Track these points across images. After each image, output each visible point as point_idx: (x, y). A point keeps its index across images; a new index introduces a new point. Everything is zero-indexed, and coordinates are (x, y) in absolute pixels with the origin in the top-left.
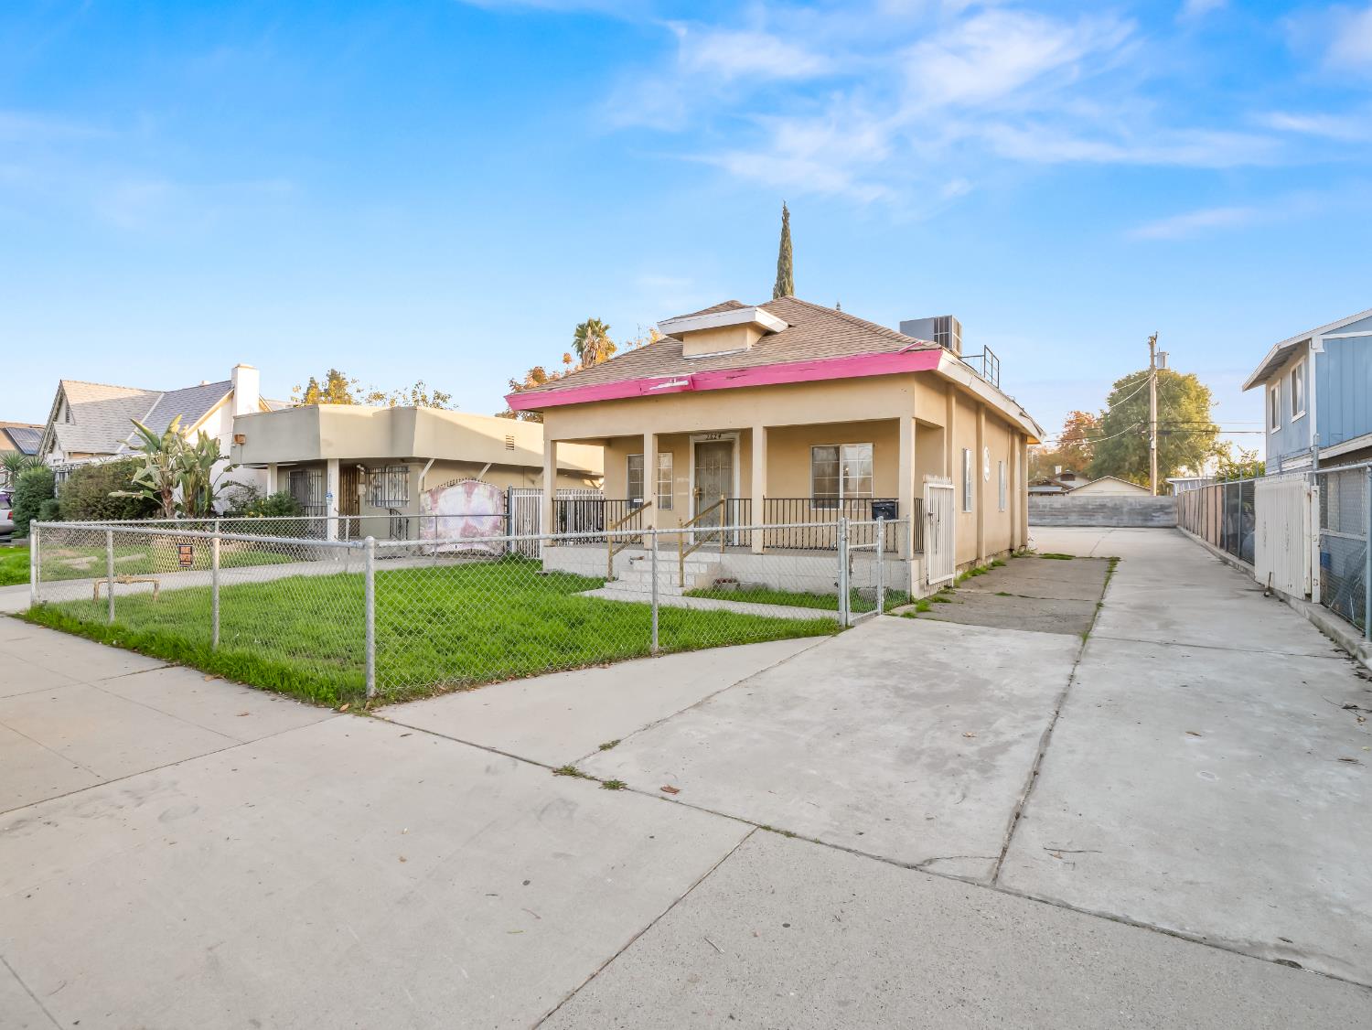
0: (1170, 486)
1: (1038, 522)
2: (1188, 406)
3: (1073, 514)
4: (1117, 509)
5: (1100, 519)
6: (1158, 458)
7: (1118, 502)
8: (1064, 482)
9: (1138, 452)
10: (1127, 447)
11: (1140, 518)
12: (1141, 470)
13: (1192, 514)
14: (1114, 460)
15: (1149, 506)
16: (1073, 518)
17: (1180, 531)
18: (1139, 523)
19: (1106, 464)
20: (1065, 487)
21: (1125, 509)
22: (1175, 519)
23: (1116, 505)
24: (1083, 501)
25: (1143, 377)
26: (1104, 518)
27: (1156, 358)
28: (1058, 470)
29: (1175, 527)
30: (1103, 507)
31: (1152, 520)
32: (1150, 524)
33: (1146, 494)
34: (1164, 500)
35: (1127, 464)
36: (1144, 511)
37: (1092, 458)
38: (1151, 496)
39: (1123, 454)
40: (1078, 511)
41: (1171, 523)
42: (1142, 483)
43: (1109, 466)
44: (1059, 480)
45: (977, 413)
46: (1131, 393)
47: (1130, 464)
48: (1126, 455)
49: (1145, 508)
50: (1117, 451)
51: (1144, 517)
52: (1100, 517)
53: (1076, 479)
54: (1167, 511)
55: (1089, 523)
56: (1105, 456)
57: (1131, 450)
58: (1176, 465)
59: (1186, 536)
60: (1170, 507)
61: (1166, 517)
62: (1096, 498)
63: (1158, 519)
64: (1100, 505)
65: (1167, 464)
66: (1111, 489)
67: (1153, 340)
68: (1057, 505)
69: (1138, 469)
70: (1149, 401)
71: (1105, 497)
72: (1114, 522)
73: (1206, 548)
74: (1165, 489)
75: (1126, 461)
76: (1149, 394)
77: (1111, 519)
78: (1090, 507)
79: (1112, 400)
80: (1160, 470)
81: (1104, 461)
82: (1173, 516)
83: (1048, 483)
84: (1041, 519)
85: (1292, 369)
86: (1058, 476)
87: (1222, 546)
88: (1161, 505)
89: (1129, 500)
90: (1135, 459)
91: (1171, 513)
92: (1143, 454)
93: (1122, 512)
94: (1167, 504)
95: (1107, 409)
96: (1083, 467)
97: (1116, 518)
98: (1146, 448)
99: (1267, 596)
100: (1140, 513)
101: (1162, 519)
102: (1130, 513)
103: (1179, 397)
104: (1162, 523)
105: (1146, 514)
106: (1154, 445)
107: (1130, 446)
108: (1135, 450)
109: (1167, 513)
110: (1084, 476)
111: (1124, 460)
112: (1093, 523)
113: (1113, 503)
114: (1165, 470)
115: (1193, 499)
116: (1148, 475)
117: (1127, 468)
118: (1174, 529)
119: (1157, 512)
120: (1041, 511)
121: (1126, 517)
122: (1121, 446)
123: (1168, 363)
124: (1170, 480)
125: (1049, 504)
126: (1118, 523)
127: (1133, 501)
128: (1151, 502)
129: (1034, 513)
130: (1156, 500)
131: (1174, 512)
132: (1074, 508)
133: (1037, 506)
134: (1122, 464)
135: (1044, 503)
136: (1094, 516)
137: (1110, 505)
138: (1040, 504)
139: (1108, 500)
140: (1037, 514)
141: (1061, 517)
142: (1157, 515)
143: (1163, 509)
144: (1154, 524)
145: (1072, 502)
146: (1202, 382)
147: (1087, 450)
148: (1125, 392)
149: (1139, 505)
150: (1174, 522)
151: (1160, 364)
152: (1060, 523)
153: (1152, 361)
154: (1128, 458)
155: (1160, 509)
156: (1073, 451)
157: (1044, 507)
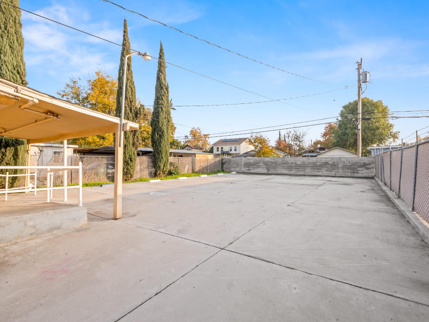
0: (369, 152)
1: (288, 172)
2: (378, 115)
3: (308, 168)
4: (335, 165)
5: (324, 172)
7: (335, 161)
10: (348, 135)
11: (350, 171)
14: (342, 141)
15: (355, 164)
16: (308, 171)
18: (349, 174)
19: (338, 143)
21: (340, 166)
22: (372, 173)
23: (334, 162)
25: (356, 103)
26: (327, 171)
27: (361, 76)
28: (319, 146)
29: (372, 178)
31: (358, 173)
32: (356, 175)
33: (356, 156)
34: (366, 160)
36: (353, 166)
37: (334, 141)
40: (311, 167)
41: (370, 175)
42: (353, 150)
47: (350, 143)
48: (348, 138)
49: (353, 165)
50: (344, 137)
51: (352, 171)
52: (324, 170)
53: (326, 150)
54: (368, 167)
55: (318, 174)
57: (350, 136)
60: (370, 164)
61: (367, 171)
63: (361, 172)
64: (324, 163)
65: (366, 142)
66: (337, 154)
68: (299, 163)
69: (353, 145)
71: (328, 158)
72: (333, 173)
75: (348, 141)
77: (331, 171)
78: (318, 164)
79: (342, 115)
82: (372, 170)
83: (313, 152)
84: (290, 171)
88: (364, 163)
89: (343, 160)
90: (351, 140)
91: (371, 168)
93: (338, 168)
94: (368, 162)
95: (340, 118)
96: (330, 145)
97: (334, 171)
100: (350, 168)
101: (364, 172)
102: (343, 168)
103: (374, 111)
104: (364, 175)
105: (354, 168)
106: (360, 127)
107: (350, 134)
108: (352, 136)
109: (368, 169)
111: (347, 141)
112: (320, 174)
113: (333, 161)
116: (357, 147)
117: (348, 144)
118: (373, 181)
119: (361, 167)
120: (289, 166)
121: (340, 171)
122: (345, 134)
123: (368, 80)
124: (368, 148)
125: (294, 162)
126: (335, 174)
127: (345, 160)
128: (356, 161)
129: (286, 167)
130: (360, 160)
131: (373, 168)
132: (309, 164)
133: (288, 163)
134: (346, 143)
135: (292, 162)
136: (321, 169)
137: (330, 163)
138: (289, 161)
139: (329, 159)
140: (288, 168)
141: (301, 170)
142: (361, 169)
143: (365, 165)
144: (359, 175)
145: (309, 161)
146: (385, 104)
147: (333, 138)
148: (348, 109)
149: (350, 163)
150: (373, 175)
151: (364, 82)
152: (300, 173)
153: (359, 81)
154: (349, 140)
155: (362, 165)
156: (328, 139)
157: (291, 164)
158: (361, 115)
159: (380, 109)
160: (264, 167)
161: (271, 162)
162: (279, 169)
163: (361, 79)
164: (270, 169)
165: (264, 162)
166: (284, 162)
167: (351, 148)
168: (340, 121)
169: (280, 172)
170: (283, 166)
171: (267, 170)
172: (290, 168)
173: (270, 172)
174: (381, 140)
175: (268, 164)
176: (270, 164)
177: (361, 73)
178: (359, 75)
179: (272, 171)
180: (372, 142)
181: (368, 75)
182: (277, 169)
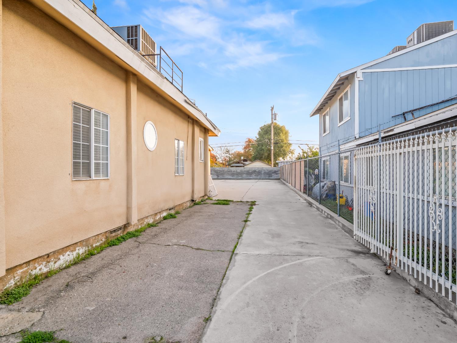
0: (277, 164)
1: (232, 178)
2: (282, 136)
3: (244, 174)
4: (260, 172)
5: (253, 176)
6: (274, 154)
8: (244, 162)
9: (267, 152)
10: (264, 150)
11: (268, 176)
12: (268, 159)
13: (287, 174)
14: (260, 154)
15: (270, 171)
16: (244, 176)
17: (282, 181)
18: (267, 178)
19: (257, 156)
20: (244, 164)
21: (263, 172)
22: (279, 176)
23: (259, 171)
24: (248, 169)
25: (269, 126)
26: (255, 176)
27: (273, 115)
28: (242, 158)
29: (279, 179)
30: (255, 171)
31: (272, 176)
32: (271, 178)
33: (270, 167)
34: (276, 169)
35: (264, 156)
36: (269, 173)
37: (253, 154)
38: (271, 167)
39: (263, 152)
40: (246, 173)
42: (268, 163)
43: (258, 157)
44: (242, 162)
45: (127, 81)
46: (265, 131)
50: (261, 152)
51: (269, 175)
52: (254, 175)
53: (248, 161)
54: (277, 173)
55: (250, 178)
56: (257, 153)
58: (279, 157)
59: (284, 184)
60: (278, 171)
61: (277, 176)
62: (252, 168)
64: (254, 171)
65: (277, 156)
66: (258, 165)
67: (272, 108)
68: (239, 171)
69: (267, 158)
70: (271, 134)
72: (259, 177)
73: (295, 191)
74: (276, 165)
76: (271, 132)
77: (258, 176)
78: (250, 171)
79: (259, 134)
80: (274, 159)
81: (257, 155)
83: (239, 163)
84: (233, 176)
85: (339, 98)
86: (242, 160)
87: (304, 193)
89: (264, 169)
90: (266, 154)
91: (278, 174)
92: (269, 153)
93: (261, 174)
94: (277, 170)
95: (258, 137)
96: (250, 157)
97: (259, 176)
98: (270, 150)
99: (387, 274)
100: (268, 174)
101: (275, 176)
102: (264, 174)
103: (280, 133)
104: (275, 178)
105: (270, 174)
106: (272, 148)
107: (265, 150)
108: (266, 151)
109: (277, 174)
110: (250, 160)
111: (263, 155)
112: (251, 178)
114: (275, 159)
115: (287, 168)
116: (270, 160)
117: (264, 157)
118: (279, 180)
119: (273, 173)
120: (233, 173)
121: (263, 176)
122: (262, 150)
123: (277, 119)
124: (277, 161)
125: (235, 170)
126: (260, 178)
127: (265, 169)
128: (271, 170)
129: (230, 174)
130: (273, 169)
131: (279, 173)
132: (245, 172)
133: (231, 171)
134: (262, 156)
135: (234, 170)
136: (252, 175)
137: (257, 171)
138: (232, 170)
139: (257, 169)
140: (231, 175)
141: (240, 176)
142: (273, 174)
143: (275, 172)
144: (272, 178)
145: (245, 170)
146: (287, 129)
147: (252, 152)
148: (263, 131)
149: (268, 171)
150: (279, 177)
151: (274, 120)
152: (240, 178)
153: (272, 118)
154: (264, 154)
155: (274, 172)
156: (248, 152)
157: (234, 172)
158: (273, 140)
159: (284, 132)
160: (215, 174)
161: (220, 171)
162: (226, 175)
163: (273, 117)
164: (219, 175)
165: (215, 171)
166: (229, 171)
167: (265, 160)
168: (257, 139)
169: (226, 177)
170: (228, 173)
171: (217, 176)
172: (232, 175)
173: (219, 178)
174: (284, 155)
175: (218, 172)
176: (219, 172)
177: (273, 114)
178: (272, 115)
179: (221, 177)
180: (279, 156)
181: (277, 115)
182: (224, 176)
